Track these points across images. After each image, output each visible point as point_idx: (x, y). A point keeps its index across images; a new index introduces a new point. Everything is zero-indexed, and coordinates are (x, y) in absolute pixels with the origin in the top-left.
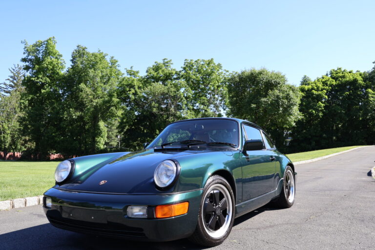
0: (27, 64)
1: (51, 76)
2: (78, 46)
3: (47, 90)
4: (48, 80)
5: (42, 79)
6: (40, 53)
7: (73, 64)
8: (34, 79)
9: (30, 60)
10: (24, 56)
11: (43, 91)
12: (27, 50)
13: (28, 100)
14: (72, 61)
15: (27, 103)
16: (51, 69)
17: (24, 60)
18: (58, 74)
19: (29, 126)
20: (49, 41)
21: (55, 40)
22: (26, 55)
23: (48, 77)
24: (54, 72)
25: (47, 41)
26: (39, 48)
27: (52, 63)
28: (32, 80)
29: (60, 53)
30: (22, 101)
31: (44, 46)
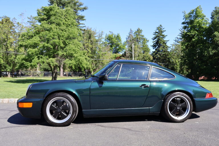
0: (185, 25)
1: (198, 30)
2: (215, 8)
3: (196, 38)
4: (196, 32)
5: (193, 33)
6: (192, 17)
7: (212, 20)
8: (188, 33)
9: (187, 22)
10: (184, 21)
11: (193, 40)
12: (185, 17)
13: (185, 46)
14: (212, 18)
15: (184, 47)
16: (199, 26)
17: (183, 23)
18: (203, 28)
19: (187, 61)
20: (197, 9)
21: (201, 7)
22: (185, 20)
23: (196, 30)
24: (200, 27)
25: (196, 9)
26: (191, 15)
27: (198, 22)
28: (188, 34)
29: (205, 15)
30: (182, 47)
31: (194, 12)
